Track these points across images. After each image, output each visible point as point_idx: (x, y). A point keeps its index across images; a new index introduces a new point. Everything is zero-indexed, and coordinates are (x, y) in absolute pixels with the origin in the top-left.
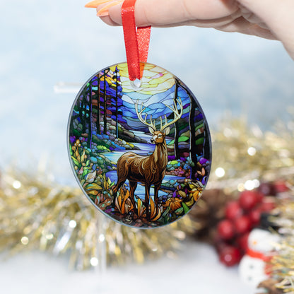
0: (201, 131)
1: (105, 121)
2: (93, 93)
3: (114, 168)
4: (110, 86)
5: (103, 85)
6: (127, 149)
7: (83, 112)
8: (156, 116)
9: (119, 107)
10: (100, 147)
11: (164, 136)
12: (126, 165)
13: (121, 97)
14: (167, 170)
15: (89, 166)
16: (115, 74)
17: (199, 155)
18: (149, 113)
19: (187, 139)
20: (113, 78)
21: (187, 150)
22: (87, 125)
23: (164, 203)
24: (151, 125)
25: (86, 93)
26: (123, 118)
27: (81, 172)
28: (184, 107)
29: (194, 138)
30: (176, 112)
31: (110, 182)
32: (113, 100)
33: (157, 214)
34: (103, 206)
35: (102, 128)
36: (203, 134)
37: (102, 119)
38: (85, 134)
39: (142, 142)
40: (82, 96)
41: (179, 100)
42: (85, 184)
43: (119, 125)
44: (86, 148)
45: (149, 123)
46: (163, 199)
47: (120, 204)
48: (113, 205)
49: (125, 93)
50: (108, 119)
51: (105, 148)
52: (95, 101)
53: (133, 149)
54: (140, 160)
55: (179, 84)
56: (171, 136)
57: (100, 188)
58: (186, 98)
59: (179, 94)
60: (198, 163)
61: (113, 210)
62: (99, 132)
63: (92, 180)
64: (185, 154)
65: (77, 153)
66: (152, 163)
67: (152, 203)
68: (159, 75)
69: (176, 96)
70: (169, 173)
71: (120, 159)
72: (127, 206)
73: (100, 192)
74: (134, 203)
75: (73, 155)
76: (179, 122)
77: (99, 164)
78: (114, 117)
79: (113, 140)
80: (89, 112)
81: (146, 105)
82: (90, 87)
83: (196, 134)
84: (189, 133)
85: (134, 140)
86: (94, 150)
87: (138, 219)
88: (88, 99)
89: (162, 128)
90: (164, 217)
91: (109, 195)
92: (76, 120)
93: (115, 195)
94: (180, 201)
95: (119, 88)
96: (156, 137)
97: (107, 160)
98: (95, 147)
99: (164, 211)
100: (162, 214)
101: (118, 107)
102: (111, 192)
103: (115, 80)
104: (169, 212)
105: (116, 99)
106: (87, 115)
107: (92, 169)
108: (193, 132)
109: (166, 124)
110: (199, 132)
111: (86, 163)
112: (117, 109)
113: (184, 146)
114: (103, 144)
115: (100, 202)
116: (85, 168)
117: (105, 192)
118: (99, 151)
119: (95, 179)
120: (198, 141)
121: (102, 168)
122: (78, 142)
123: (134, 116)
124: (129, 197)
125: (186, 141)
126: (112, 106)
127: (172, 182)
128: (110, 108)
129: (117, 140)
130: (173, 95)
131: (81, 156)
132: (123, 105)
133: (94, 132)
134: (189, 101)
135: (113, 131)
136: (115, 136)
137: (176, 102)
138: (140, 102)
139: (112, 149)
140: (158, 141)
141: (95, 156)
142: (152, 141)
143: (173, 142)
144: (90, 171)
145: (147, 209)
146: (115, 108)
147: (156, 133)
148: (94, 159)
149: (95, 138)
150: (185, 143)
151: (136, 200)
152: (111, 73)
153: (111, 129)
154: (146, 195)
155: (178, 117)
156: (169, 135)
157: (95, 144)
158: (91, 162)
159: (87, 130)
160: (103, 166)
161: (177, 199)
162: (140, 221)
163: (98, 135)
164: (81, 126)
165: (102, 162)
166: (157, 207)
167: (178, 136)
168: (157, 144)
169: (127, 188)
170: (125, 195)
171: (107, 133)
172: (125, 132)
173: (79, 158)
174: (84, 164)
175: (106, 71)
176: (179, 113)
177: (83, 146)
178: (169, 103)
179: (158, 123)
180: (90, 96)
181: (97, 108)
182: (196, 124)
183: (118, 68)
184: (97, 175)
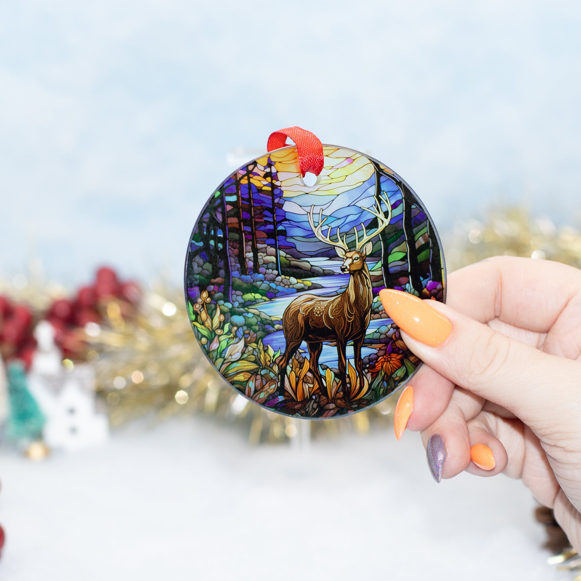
0: (424, 239)
1: (255, 251)
2: (229, 208)
3: (277, 326)
4: (260, 190)
5: (247, 191)
6: (299, 290)
7: (212, 242)
8: (346, 228)
9: (280, 223)
10: (249, 296)
11: (363, 259)
12: (300, 317)
13: (281, 206)
14: (374, 312)
15: (230, 332)
16: (268, 170)
17: (425, 277)
18: (333, 225)
19: (402, 255)
20: (265, 177)
21: (404, 273)
22: (221, 264)
23: (373, 367)
24: (340, 243)
25: (215, 209)
26: (289, 240)
27: (215, 346)
28: (394, 206)
29: (414, 252)
30: (381, 216)
31: (271, 352)
32: (266, 213)
33: (361, 387)
34: (262, 395)
35: (251, 264)
36: (427, 244)
37: (249, 248)
38: (218, 280)
39: (326, 274)
40: (208, 215)
41: (383, 197)
42: (224, 366)
43: (282, 253)
44: (222, 302)
45: (336, 240)
46: (370, 360)
47: (294, 385)
48: (281, 390)
49: (289, 199)
50: (259, 246)
51: (258, 296)
52: (233, 221)
53: (310, 288)
54: (325, 304)
55: (382, 170)
56: (375, 255)
57: (253, 366)
58: (395, 192)
59: (384, 187)
60: (425, 290)
61: (281, 398)
62: (244, 270)
63: (238, 356)
64: (402, 279)
65: (204, 315)
66: (346, 306)
67: (351, 371)
68: (346, 162)
69: (379, 191)
70: (377, 316)
71: (289, 308)
72: (306, 387)
73: (254, 373)
74: (319, 378)
75: (196, 320)
76: (387, 231)
77: (249, 326)
78: (272, 241)
79: (273, 280)
80: (223, 241)
81: (327, 213)
82: (222, 197)
83: (417, 246)
84: (405, 246)
85: (312, 273)
86: (237, 304)
87: (328, 403)
88: (220, 218)
89: (359, 245)
90: (373, 390)
91: (272, 375)
92: (198, 259)
93: (283, 372)
94: (399, 357)
95: (276, 192)
96: (349, 261)
97: (263, 316)
98: (239, 298)
99: (374, 379)
100: (370, 385)
101: (276, 223)
102: (276, 368)
103: (269, 179)
104: (383, 380)
105: (272, 211)
106: (220, 246)
107: (235, 336)
108: (412, 242)
109: (366, 238)
110: (421, 241)
111: (223, 328)
112: (275, 228)
113: (399, 269)
114: (255, 290)
115: (256, 391)
116: (222, 338)
117: (263, 372)
118: (246, 304)
119: (243, 353)
120: (421, 257)
121: (255, 332)
122: (205, 294)
123: (307, 233)
124: (310, 370)
125: (402, 260)
126: (267, 223)
127: (383, 329)
128: (263, 228)
129: (279, 278)
130: (373, 190)
131: (212, 319)
132: (286, 220)
133: (235, 273)
134: (400, 196)
135: (270, 265)
136: (276, 272)
137: (380, 200)
138: (317, 210)
139: (271, 295)
140: (353, 268)
141: (240, 314)
142: (343, 270)
143: (380, 264)
144: (232, 342)
145: (344, 383)
146: (271, 227)
147: (349, 255)
148: (238, 319)
149: (238, 282)
150: (401, 263)
151: (322, 372)
152: (260, 170)
153: (266, 263)
154: (340, 359)
155: (384, 223)
156: (371, 255)
157: (238, 292)
158: (233, 325)
159: (222, 272)
160: (257, 328)
161: (394, 355)
162: (332, 406)
163: (244, 276)
164: (208, 266)
165: (254, 320)
166: (361, 376)
167: (387, 254)
168: (352, 273)
169: (304, 355)
170: (301, 368)
171: (261, 269)
172: (294, 262)
173: (208, 323)
174: (219, 332)
175: (251, 168)
176: (386, 217)
177: (215, 301)
178: (367, 203)
179: (351, 239)
180: (223, 213)
181: (238, 231)
182: (415, 230)
183: (273, 159)
184: (246, 346)
